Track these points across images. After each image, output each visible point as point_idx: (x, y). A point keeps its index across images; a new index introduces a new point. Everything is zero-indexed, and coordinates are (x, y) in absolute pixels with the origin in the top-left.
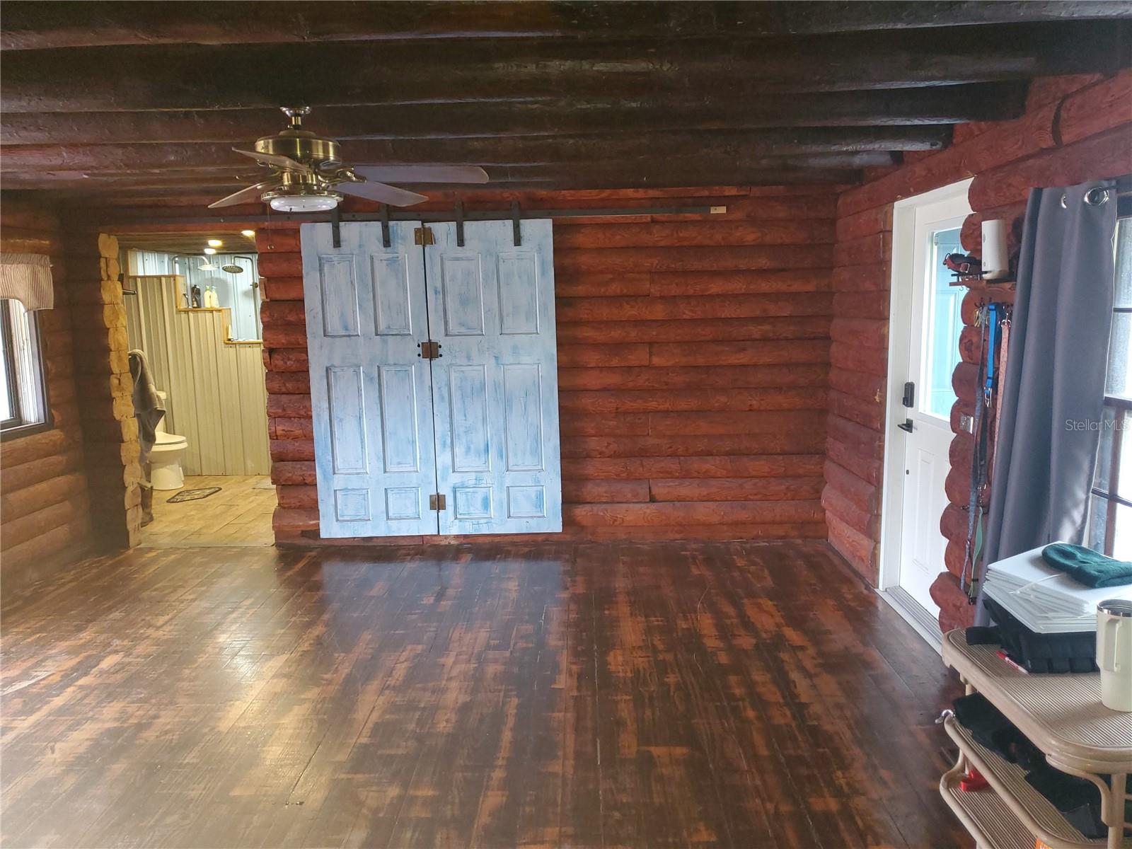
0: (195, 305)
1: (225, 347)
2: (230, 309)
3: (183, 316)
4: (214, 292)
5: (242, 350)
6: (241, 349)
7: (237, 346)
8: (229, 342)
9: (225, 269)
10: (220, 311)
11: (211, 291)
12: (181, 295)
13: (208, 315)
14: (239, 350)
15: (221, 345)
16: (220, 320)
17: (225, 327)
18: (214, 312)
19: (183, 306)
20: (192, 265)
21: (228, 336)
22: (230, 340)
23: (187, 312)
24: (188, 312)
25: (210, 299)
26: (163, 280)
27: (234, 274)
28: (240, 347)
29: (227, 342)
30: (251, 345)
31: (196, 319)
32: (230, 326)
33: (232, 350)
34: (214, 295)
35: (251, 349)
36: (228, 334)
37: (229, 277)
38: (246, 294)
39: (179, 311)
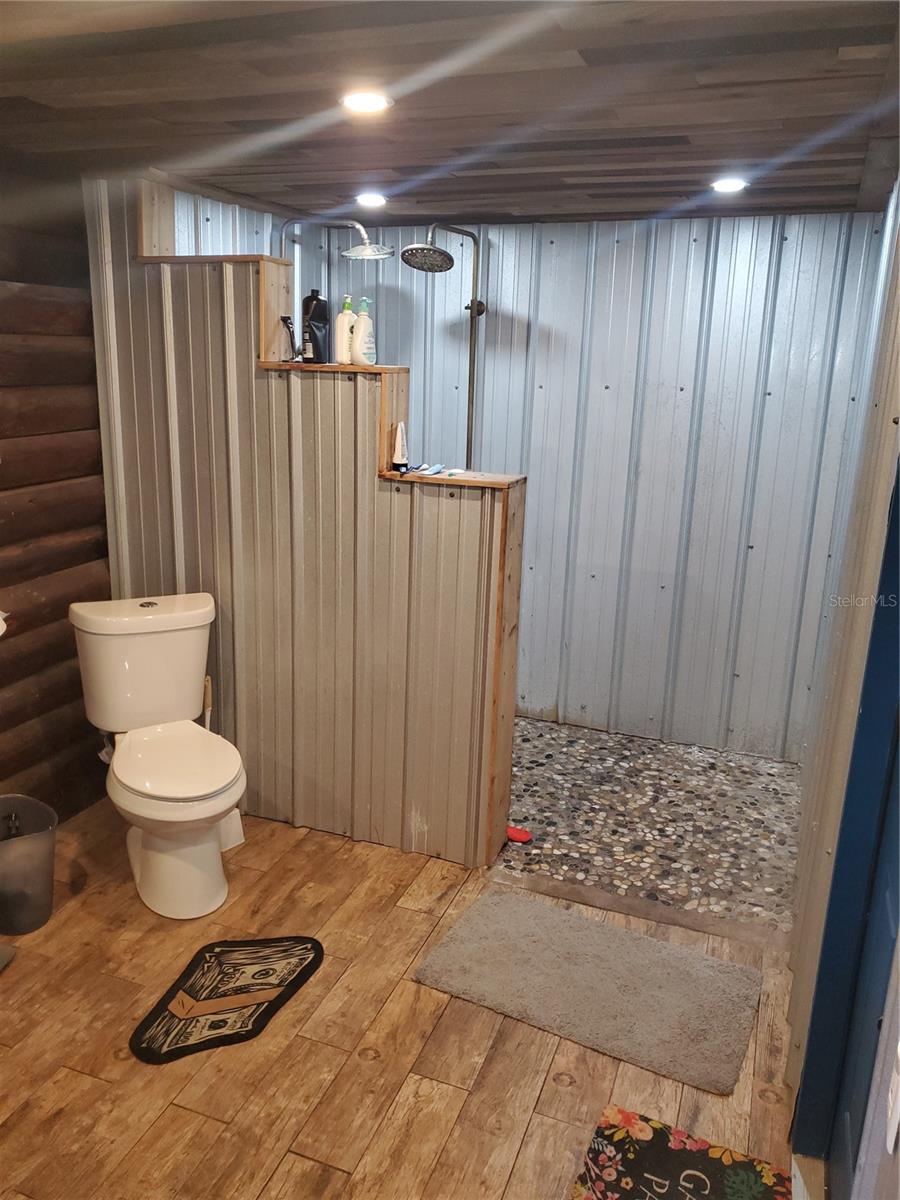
0: (310, 355)
1: (380, 489)
2: (408, 371)
3: (275, 383)
4: (364, 314)
5: (431, 506)
6: (426, 499)
7: (416, 490)
8: (395, 475)
9: (409, 258)
10: (375, 375)
11: (356, 312)
12: (277, 318)
13: (342, 386)
14: (421, 500)
15: (368, 481)
16: (373, 406)
17: (387, 429)
18: (360, 378)
19: (278, 354)
20: (335, 253)
21: (392, 457)
22: (396, 467)
23: (284, 372)
24: (288, 371)
25: (353, 338)
26: (229, 269)
27: (430, 274)
28: (422, 491)
29: (388, 474)
30: (456, 491)
31: (309, 397)
32: (401, 426)
33: (400, 500)
34: (365, 325)
35: (454, 502)
36: (392, 448)
37: (415, 281)
38: (452, 330)
39: (264, 371)
